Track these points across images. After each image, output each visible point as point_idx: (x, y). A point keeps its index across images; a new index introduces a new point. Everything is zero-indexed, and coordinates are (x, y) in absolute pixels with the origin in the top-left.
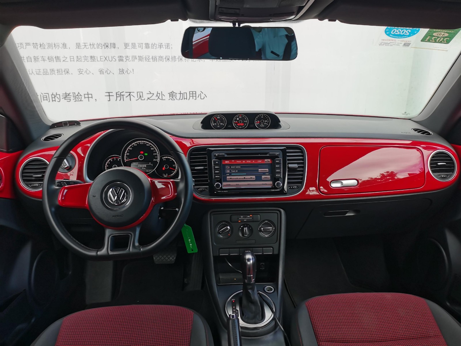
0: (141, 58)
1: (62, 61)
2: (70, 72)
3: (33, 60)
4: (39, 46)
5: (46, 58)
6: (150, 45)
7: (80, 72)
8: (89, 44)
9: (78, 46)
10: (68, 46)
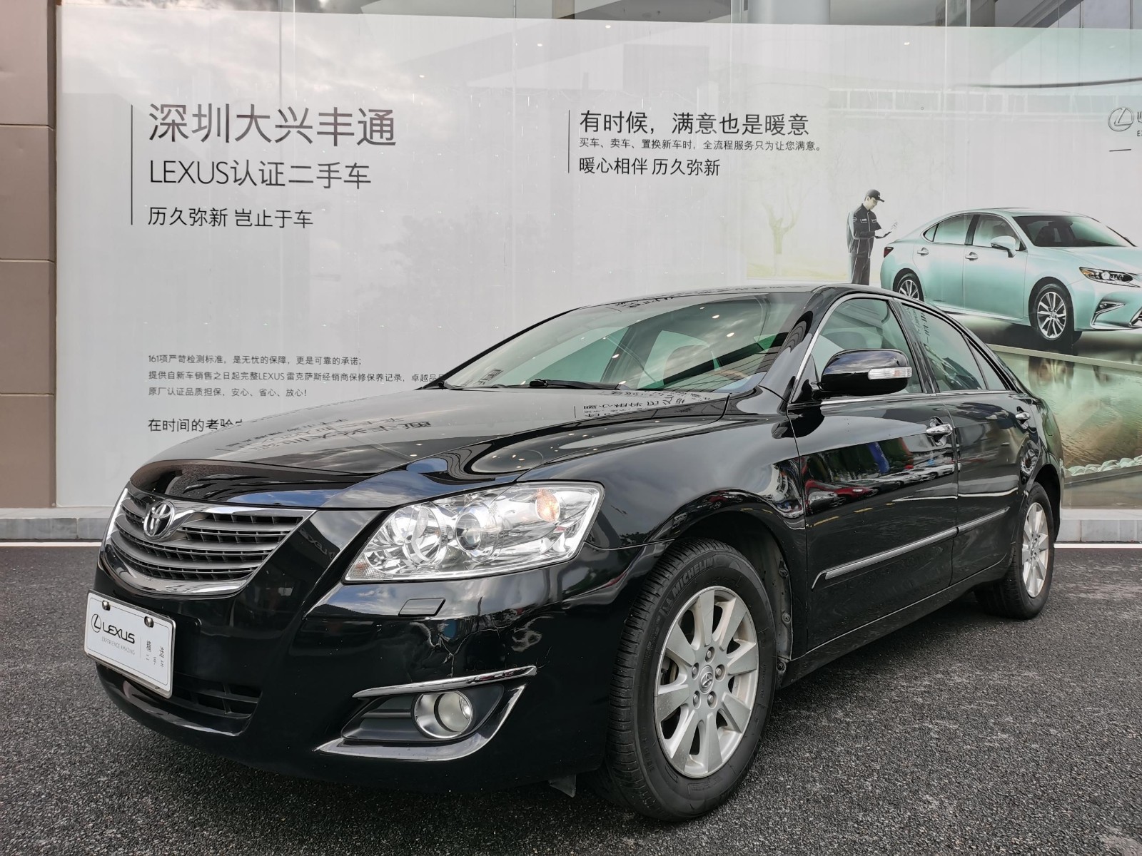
0: (317, 376)
1: (213, 378)
2: (222, 392)
3: (176, 376)
4: (187, 359)
5: (193, 374)
6: (331, 360)
7: (235, 392)
8: (251, 358)
9: (237, 359)
10: (223, 360)
